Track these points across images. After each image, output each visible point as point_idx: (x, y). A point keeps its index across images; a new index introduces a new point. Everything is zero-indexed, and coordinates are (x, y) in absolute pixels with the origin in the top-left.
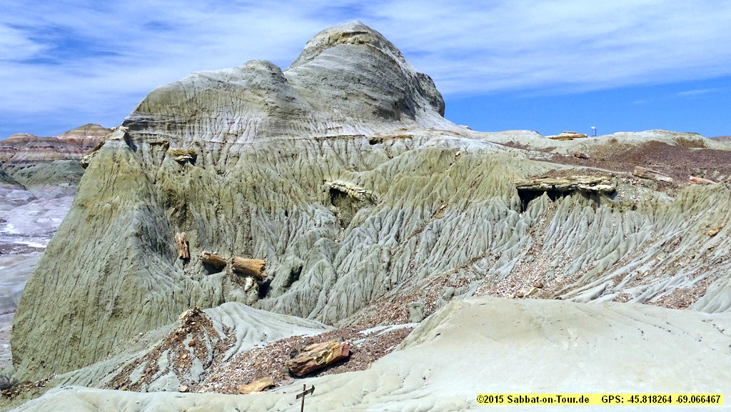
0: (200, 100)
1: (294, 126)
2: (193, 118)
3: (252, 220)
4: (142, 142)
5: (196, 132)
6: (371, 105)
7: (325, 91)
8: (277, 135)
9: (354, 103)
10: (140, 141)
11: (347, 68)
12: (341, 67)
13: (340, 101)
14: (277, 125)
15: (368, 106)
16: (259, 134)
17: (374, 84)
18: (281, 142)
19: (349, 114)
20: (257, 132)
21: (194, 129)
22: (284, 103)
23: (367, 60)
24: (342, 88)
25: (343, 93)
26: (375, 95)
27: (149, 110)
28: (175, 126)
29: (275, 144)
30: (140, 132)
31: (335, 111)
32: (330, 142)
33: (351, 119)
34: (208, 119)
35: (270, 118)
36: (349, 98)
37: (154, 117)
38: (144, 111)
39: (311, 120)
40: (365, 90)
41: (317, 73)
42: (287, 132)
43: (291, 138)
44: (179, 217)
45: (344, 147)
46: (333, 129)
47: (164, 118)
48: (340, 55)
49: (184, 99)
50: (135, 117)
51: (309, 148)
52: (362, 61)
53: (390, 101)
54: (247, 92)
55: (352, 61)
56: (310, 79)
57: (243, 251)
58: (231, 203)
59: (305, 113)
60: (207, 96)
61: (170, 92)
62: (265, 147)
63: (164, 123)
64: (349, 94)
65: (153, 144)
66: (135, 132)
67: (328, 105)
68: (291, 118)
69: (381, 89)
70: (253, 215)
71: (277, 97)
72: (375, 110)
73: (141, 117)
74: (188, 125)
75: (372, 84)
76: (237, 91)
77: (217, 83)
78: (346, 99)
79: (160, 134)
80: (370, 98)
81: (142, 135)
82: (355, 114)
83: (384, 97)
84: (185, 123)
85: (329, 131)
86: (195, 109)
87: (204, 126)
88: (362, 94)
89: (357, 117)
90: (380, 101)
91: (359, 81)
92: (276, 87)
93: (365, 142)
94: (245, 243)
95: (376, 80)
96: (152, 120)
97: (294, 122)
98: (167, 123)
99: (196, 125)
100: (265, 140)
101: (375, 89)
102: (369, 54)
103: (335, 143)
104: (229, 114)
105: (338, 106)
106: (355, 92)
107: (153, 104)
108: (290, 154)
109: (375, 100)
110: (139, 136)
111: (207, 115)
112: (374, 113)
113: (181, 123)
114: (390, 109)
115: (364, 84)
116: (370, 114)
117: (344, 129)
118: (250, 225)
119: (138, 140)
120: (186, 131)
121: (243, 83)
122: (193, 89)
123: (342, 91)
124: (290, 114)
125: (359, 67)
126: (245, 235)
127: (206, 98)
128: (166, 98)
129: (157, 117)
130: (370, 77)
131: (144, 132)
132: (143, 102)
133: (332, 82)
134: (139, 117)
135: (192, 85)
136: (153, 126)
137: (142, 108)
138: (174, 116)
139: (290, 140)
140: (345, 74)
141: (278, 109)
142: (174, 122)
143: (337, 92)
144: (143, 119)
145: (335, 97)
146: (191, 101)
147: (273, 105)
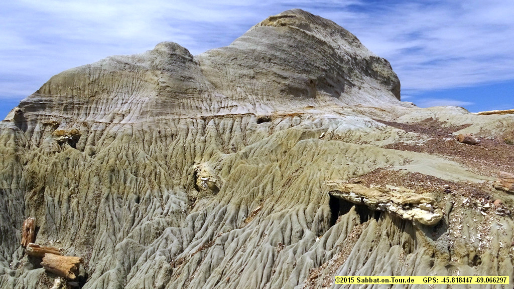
0: (102, 82)
1: (183, 105)
2: (92, 98)
3: (101, 206)
4: (36, 123)
5: (92, 112)
6: (279, 83)
7: (232, 71)
8: (162, 114)
9: (261, 82)
10: (35, 121)
11: (259, 48)
12: (253, 47)
13: (246, 80)
14: (164, 104)
15: (276, 84)
16: (143, 114)
17: (286, 63)
18: (164, 121)
19: (253, 92)
20: (141, 111)
21: (90, 110)
22: (178, 83)
23: (285, 40)
24: (251, 67)
25: (252, 72)
26: (286, 74)
27: (50, 92)
28: (73, 107)
29: (157, 124)
30: (37, 113)
31: (238, 89)
32: (217, 122)
33: (254, 97)
34: (105, 99)
35: (157, 97)
36: (257, 76)
37: (53, 99)
38: (44, 93)
39: (206, 99)
40: (275, 69)
41: (228, 54)
42: (174, 111)
43: (176, 117)
44: (36, 200)
45: (229, 126)
46: (227, 107)
47: (62, 99)
48: (256, 36)
49: (87, 81)
50: (33, 99)
51: (191, 127)
52: (278, 41)
53: (303, 79)
54: (149, 73)
55: (267, 42)
56: (219, 59)
57: (83, 240)
58: (86, 187)
59: (200, 92)
60: (111, 77)
61: (74, 74)
62: (145, 128)
63: (62, 105)
64: (257, 73)
65: (45, 125)
66: (31, 113)
67: (232, 84)
68: (183, 98)
69: (295, 68)
70: (103, 200)
71: (171, 76)
72: (283, 88)
73: (40, 98)
74: (85, 106)
75: (284, 63)
76: (141, 72)
77: (123, 65)
78: (254, 78)
79: (55, 114)
80: (280, 76)
81: (38, 115)
82: (259, 92)
83: (297, 75)
84: (83, 104)
85: (222, 109)
86: (96, 90)
87: (100, 107)
88: (271, 73)
89: (262, 95)
90: (291, 80)
91: (270, 60)
92: (172, 67)
93: (252, 120)
94: (87, 231)
95: (290, 58)
96: (51, 101)
97: (185, 101)
98: (65, 104)
99: (94, 106)
100: (148, 119)
101: (287, 68)
102: (288, 35)
103: (222, 122)
104: (127, 94)
105: (242, 85)
106: (264, 71)
107: (54, 87)
108: (169, 133)
109: (285, 78)
110: (34, 117)
111: (106, 96)
112: (282, 91)
113: (79, 104)
114: (303, 87)
115: (275, 63)
116: (277, 93)
117: (239, 108)
118: (96, 212)
119: (31, 121)
120: (82, 112)
121: (146, 65)
122: (98, 72)
123: (251, 70)
124: (182, 93)
125: (273, 47)
126: (89, 223)
127: (109, 79)
128: (69, 81)
129: (55, 99)
130: (283, 56)
131: (41, 112)
132: (45, 84)
133: (242, 62)
134: (37, 99)
135: (99, 69)
136: (51, 108)
137: (43, 90)
138: (73, 97)
139: (174, 120)
140: (256, 54)
141: (168, 89)
142: (72, 103)
143: (245, 71)
144: (41, 101)
145: (241, 76)
146: (93, 82)
147: (164, 85)
